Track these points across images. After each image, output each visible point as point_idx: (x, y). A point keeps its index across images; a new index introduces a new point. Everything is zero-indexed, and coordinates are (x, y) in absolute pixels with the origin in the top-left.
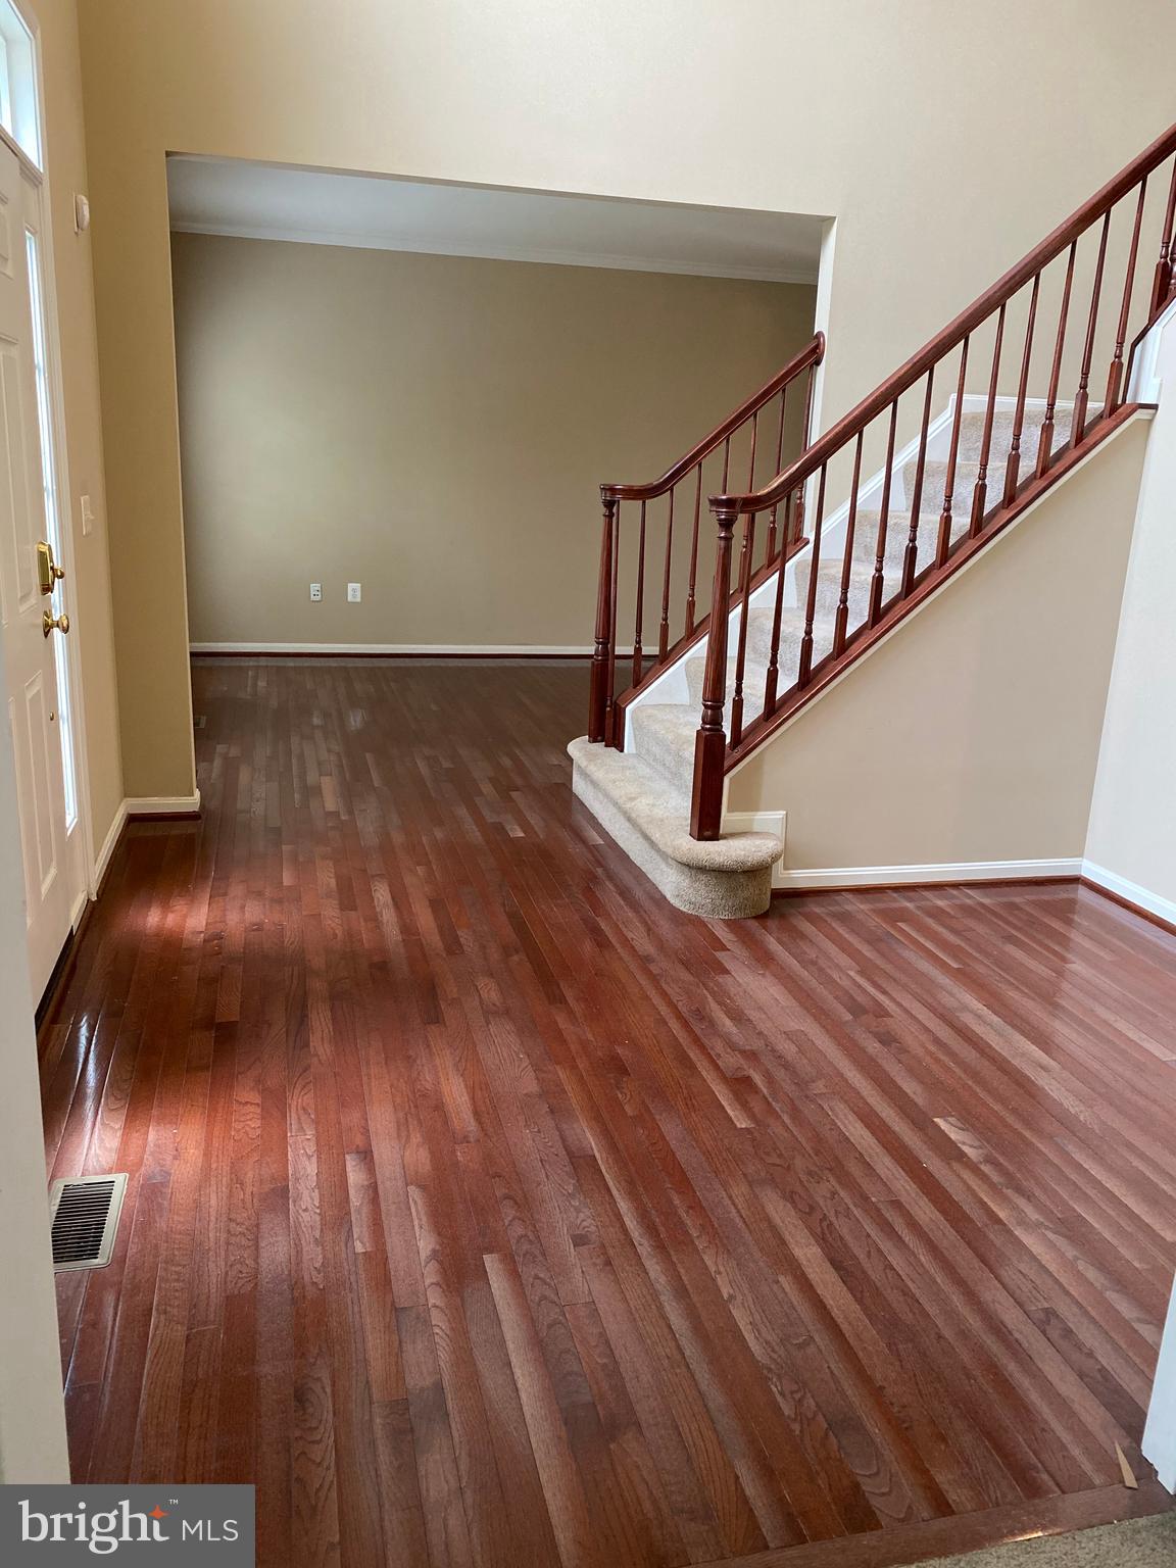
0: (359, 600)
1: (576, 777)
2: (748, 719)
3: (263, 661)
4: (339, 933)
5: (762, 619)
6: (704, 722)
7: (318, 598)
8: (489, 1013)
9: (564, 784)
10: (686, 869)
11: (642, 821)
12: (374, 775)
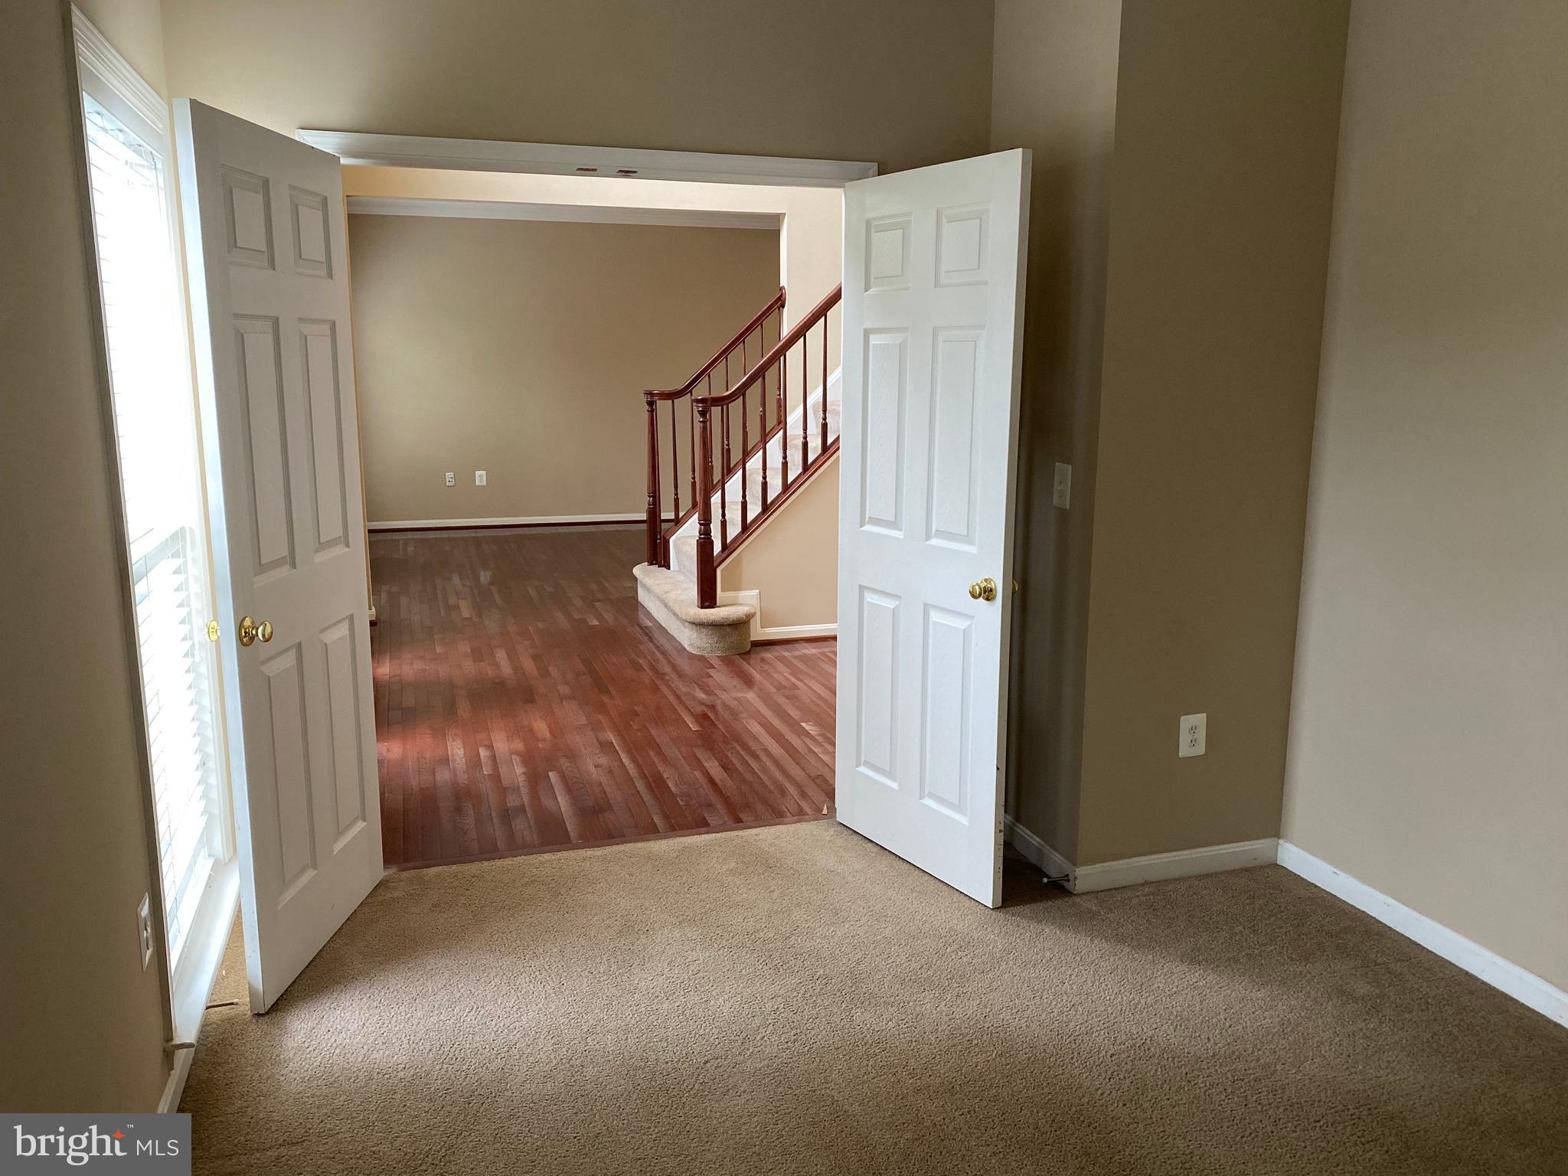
0: (485, 483)
1: (640, 590)
2: (731, 535)
3: (410, 535)
4: (473, 671)
5: (755, 475)
6: (700, 535)
7: (452, 484)
8: (562, 698)
9: (633, 597)
10: (694, 627)
11: (671, 604)
12: (496, 596)
